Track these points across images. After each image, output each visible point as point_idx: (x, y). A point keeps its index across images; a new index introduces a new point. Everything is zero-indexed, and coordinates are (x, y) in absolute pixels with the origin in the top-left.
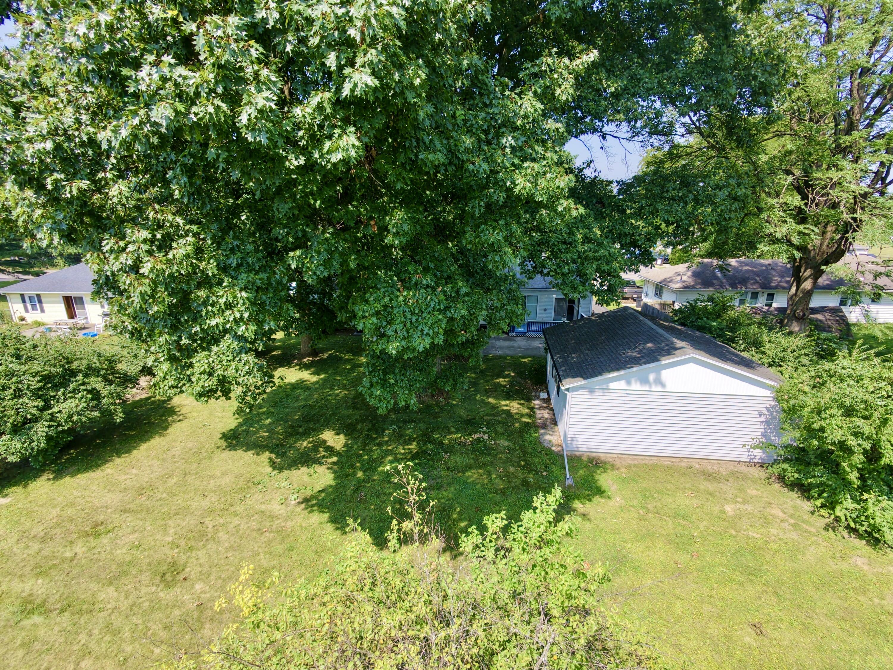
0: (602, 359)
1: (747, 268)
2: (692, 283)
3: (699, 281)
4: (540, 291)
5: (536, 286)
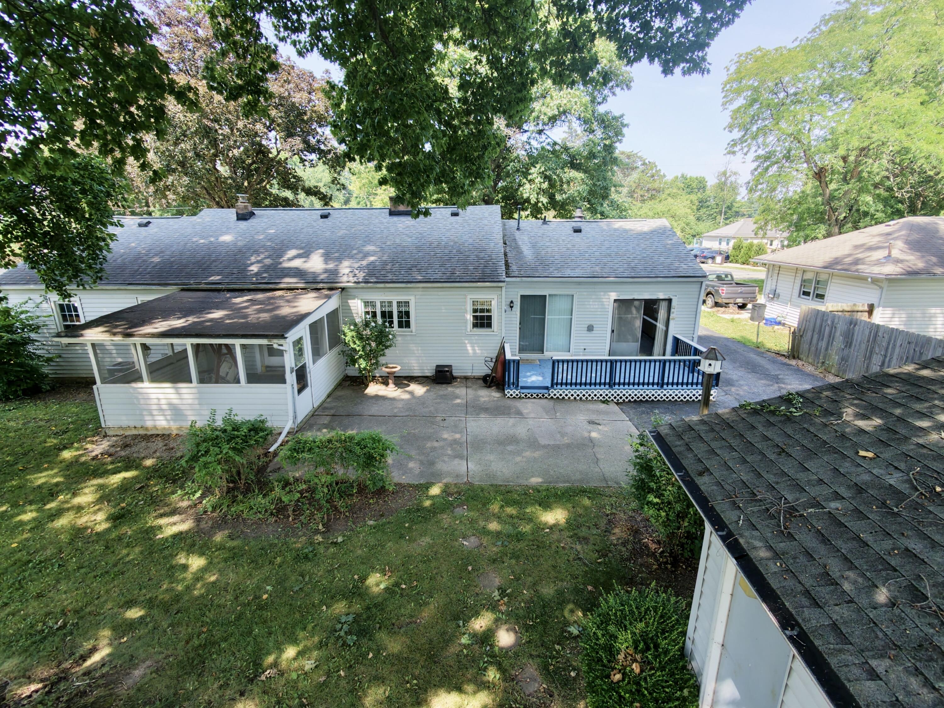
4: (579, 283)
5: (568, 272)
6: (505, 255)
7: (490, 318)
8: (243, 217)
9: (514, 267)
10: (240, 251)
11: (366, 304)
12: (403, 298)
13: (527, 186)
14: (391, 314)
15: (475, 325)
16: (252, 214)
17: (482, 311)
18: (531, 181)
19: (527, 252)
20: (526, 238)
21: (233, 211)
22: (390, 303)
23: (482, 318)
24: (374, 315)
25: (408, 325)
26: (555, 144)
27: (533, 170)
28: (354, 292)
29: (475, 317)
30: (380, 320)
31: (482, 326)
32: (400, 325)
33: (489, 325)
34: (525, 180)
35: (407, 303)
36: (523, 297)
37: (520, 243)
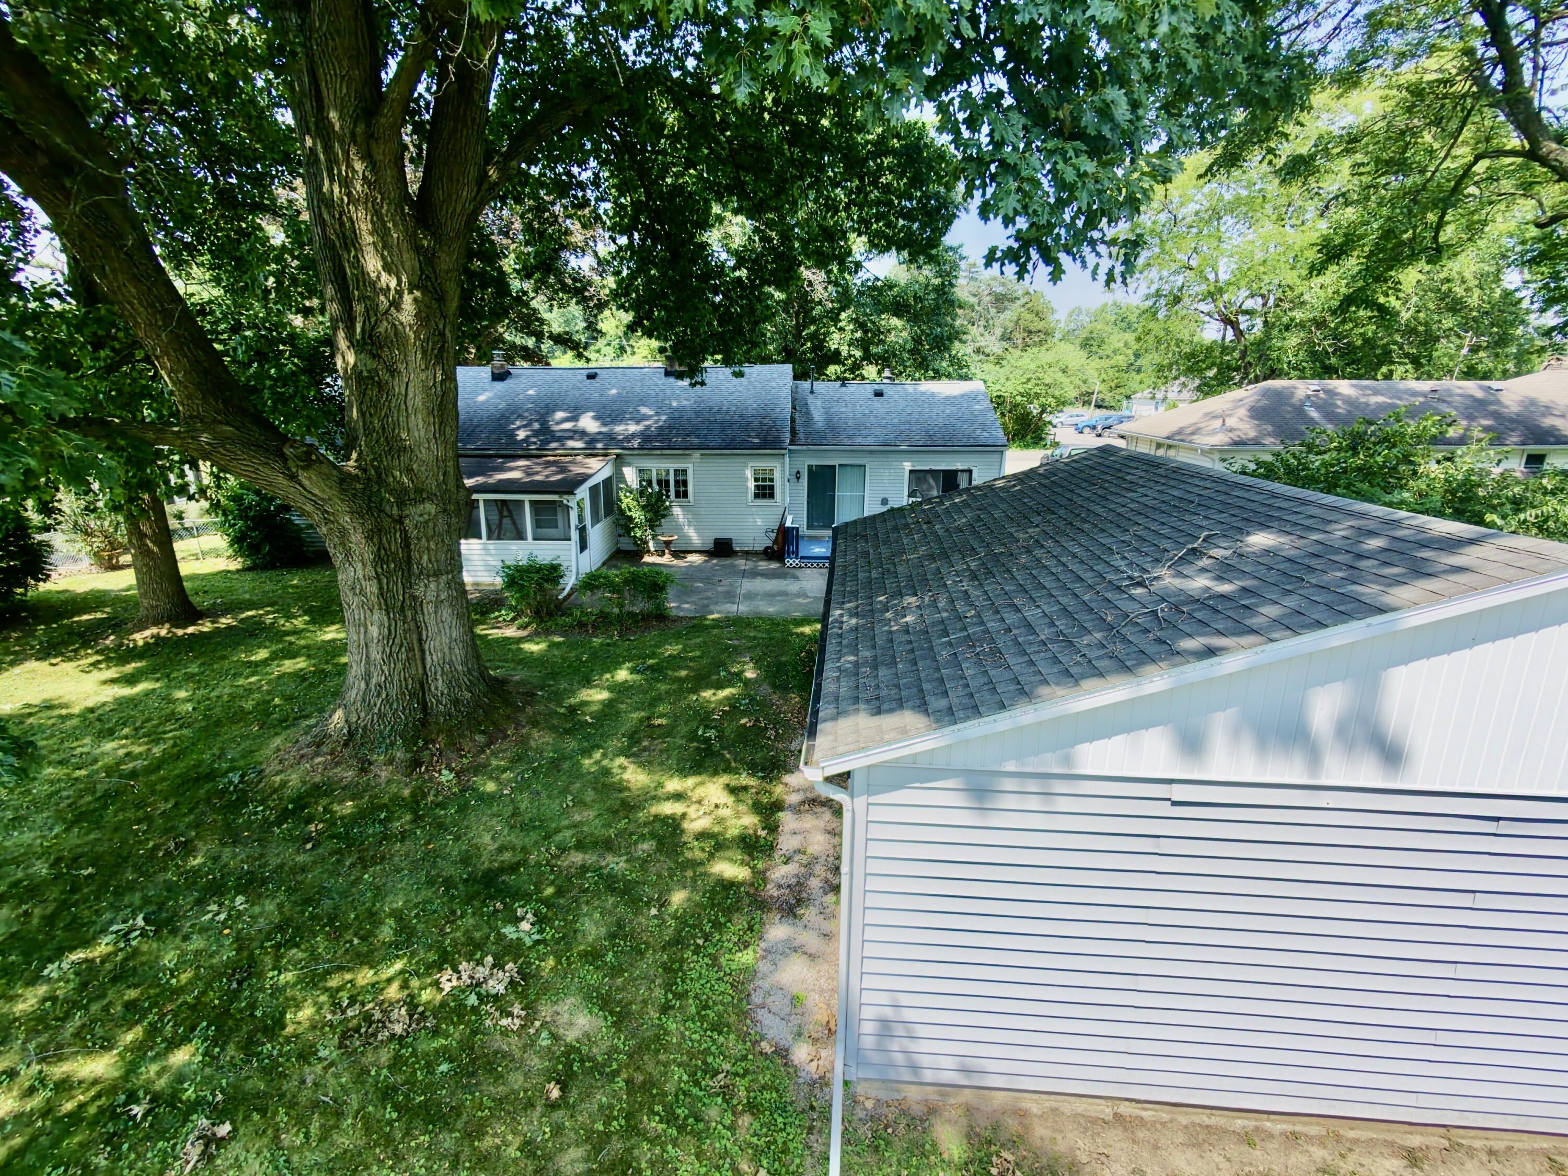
0: (1031, 613)
1: (1380, 399)
2: (1252, 434)
3: (1270, 428)
4: (871, 452)
5: (859, 440)
6: (793, 421)
7: (772, 487)
8: (499, 376)
9: (801, 435)
10: (503, 416)
11: (641, 471)
12: (680, 466)
13: (836, 336)
14: (667, 482)
15: (757, 496)
16: (508, 374)
17: (764, 480)
18: (842, 329)
19: (818, 418)
20: (819, 403)
21: (488, 369)
22: (668, 472)
23: (764, 487)
24: (650, 483)
25: (685, 495)
26: (877, 279)
27: (843, 316)
28: (628, 459)
29: (757, 487)
30: (656, 488)
31: (764, 496)
32: (677, 495)
33: (772, 496)
34: (832, 329)
35: (685, 472)
36: (810, 467)
37: (812, 408)
